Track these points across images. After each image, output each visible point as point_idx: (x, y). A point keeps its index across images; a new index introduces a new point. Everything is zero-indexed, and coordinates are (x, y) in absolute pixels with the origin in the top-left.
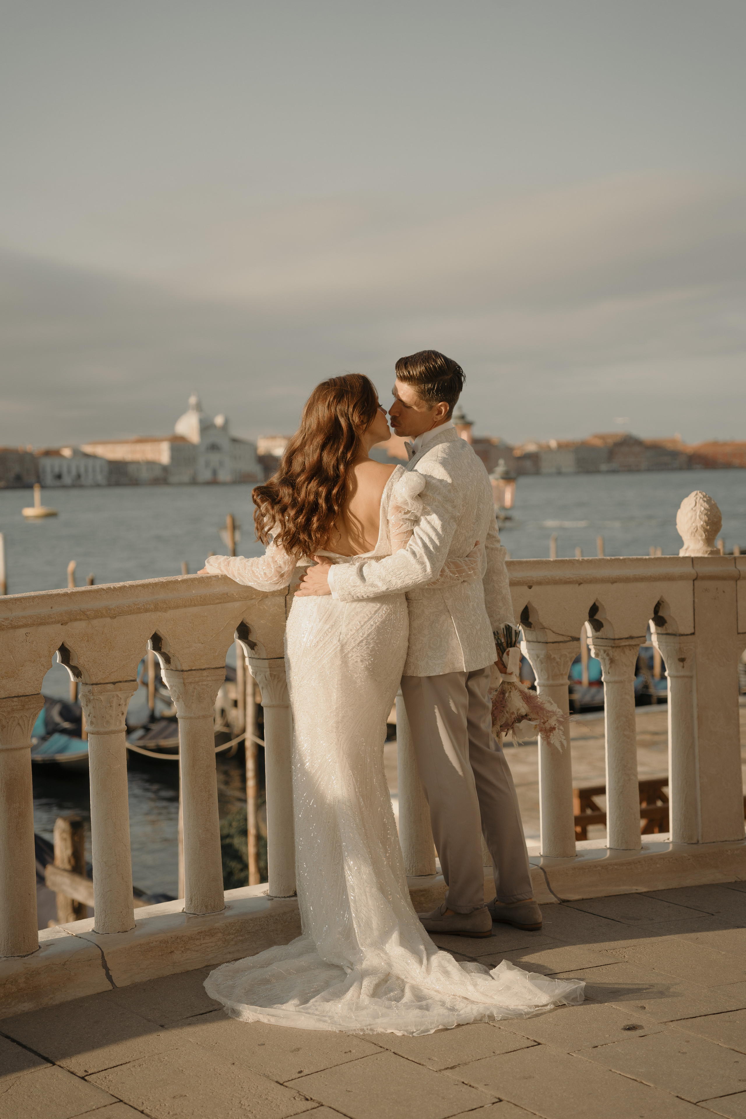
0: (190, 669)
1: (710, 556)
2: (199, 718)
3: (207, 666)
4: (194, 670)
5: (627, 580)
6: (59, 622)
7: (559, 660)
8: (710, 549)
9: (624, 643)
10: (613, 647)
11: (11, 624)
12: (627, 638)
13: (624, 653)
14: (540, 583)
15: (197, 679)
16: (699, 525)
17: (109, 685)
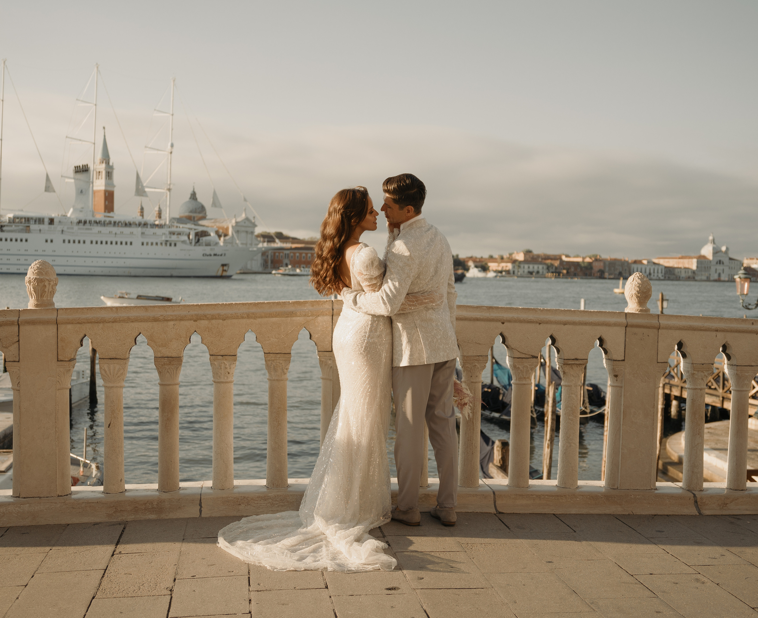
0: (269, 352)
1: (640, 313)
2: (274, 380)
3: (279, 352)
4: (271, 353)
5: (574, 323)
6: (191, 320)
7: (522, 369)
8: (640, 308)
9: (570, 362)
10: (564, 364)
11: (164, 318)
12: (573, 359)
13: (572, 368)
14: (509, 321)
15: (273, 359)
16: (633, 293)
17: (219, 356)
